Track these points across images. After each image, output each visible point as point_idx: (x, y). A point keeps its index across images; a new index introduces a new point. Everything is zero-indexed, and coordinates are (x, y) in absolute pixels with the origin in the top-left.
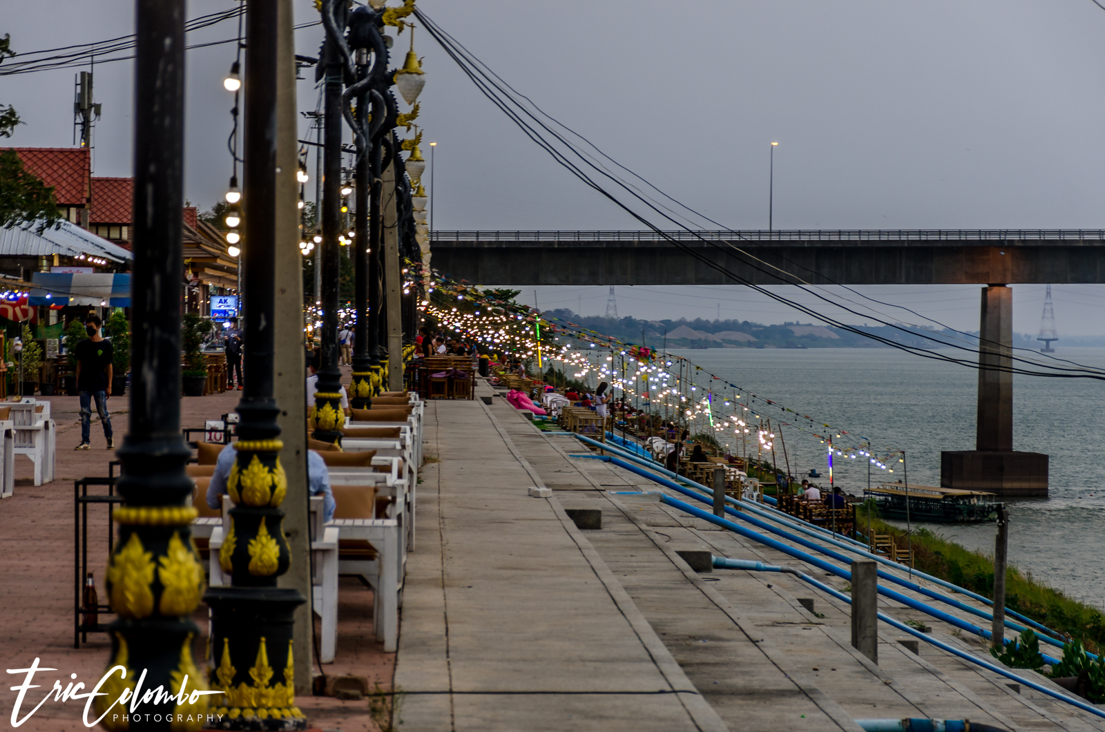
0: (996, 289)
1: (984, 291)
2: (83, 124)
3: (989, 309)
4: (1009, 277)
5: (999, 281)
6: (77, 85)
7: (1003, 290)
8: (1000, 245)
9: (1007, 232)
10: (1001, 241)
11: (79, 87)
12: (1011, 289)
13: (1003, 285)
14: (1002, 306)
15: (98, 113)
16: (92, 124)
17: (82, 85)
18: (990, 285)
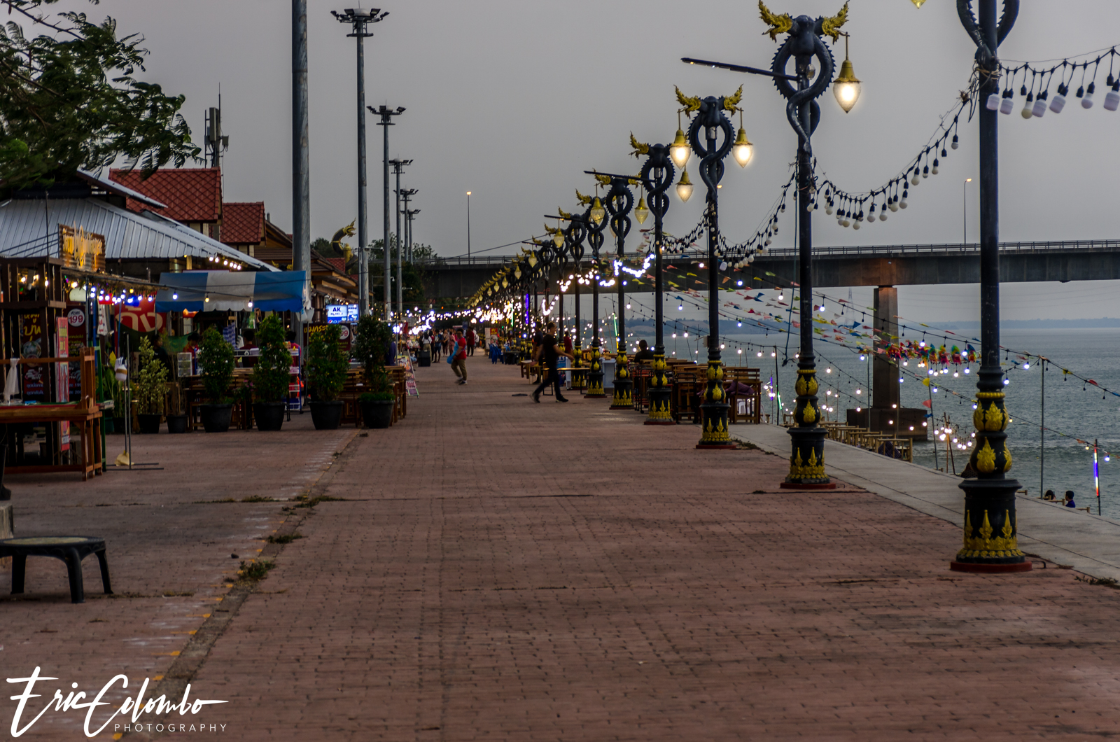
0: (885, 290)
1: (876, 291)
2: (213, 154)
3: (880, 304)
4: (895, 280)
5: (887, 283)
6: (206, 120)
7: (890, 290)
8: (888, 257)
9: (893, 247)
10: (889, 254)
11: (208, 122)
12: (896, 289)
13: (891, 286)
14: (890, 302)
15: (226, 144)
16: (221, 154)
17: (211, 119)
18: (880, 286)
